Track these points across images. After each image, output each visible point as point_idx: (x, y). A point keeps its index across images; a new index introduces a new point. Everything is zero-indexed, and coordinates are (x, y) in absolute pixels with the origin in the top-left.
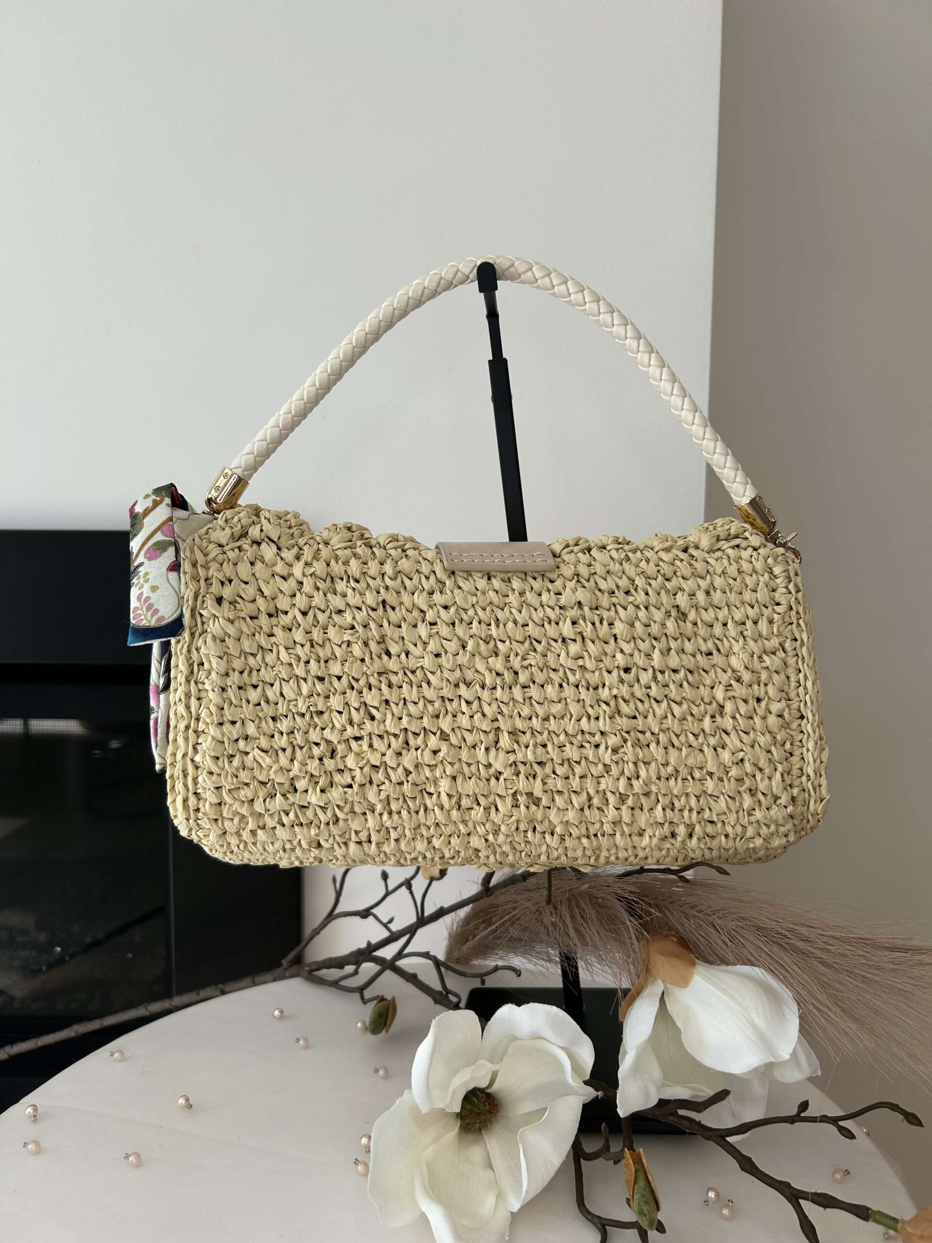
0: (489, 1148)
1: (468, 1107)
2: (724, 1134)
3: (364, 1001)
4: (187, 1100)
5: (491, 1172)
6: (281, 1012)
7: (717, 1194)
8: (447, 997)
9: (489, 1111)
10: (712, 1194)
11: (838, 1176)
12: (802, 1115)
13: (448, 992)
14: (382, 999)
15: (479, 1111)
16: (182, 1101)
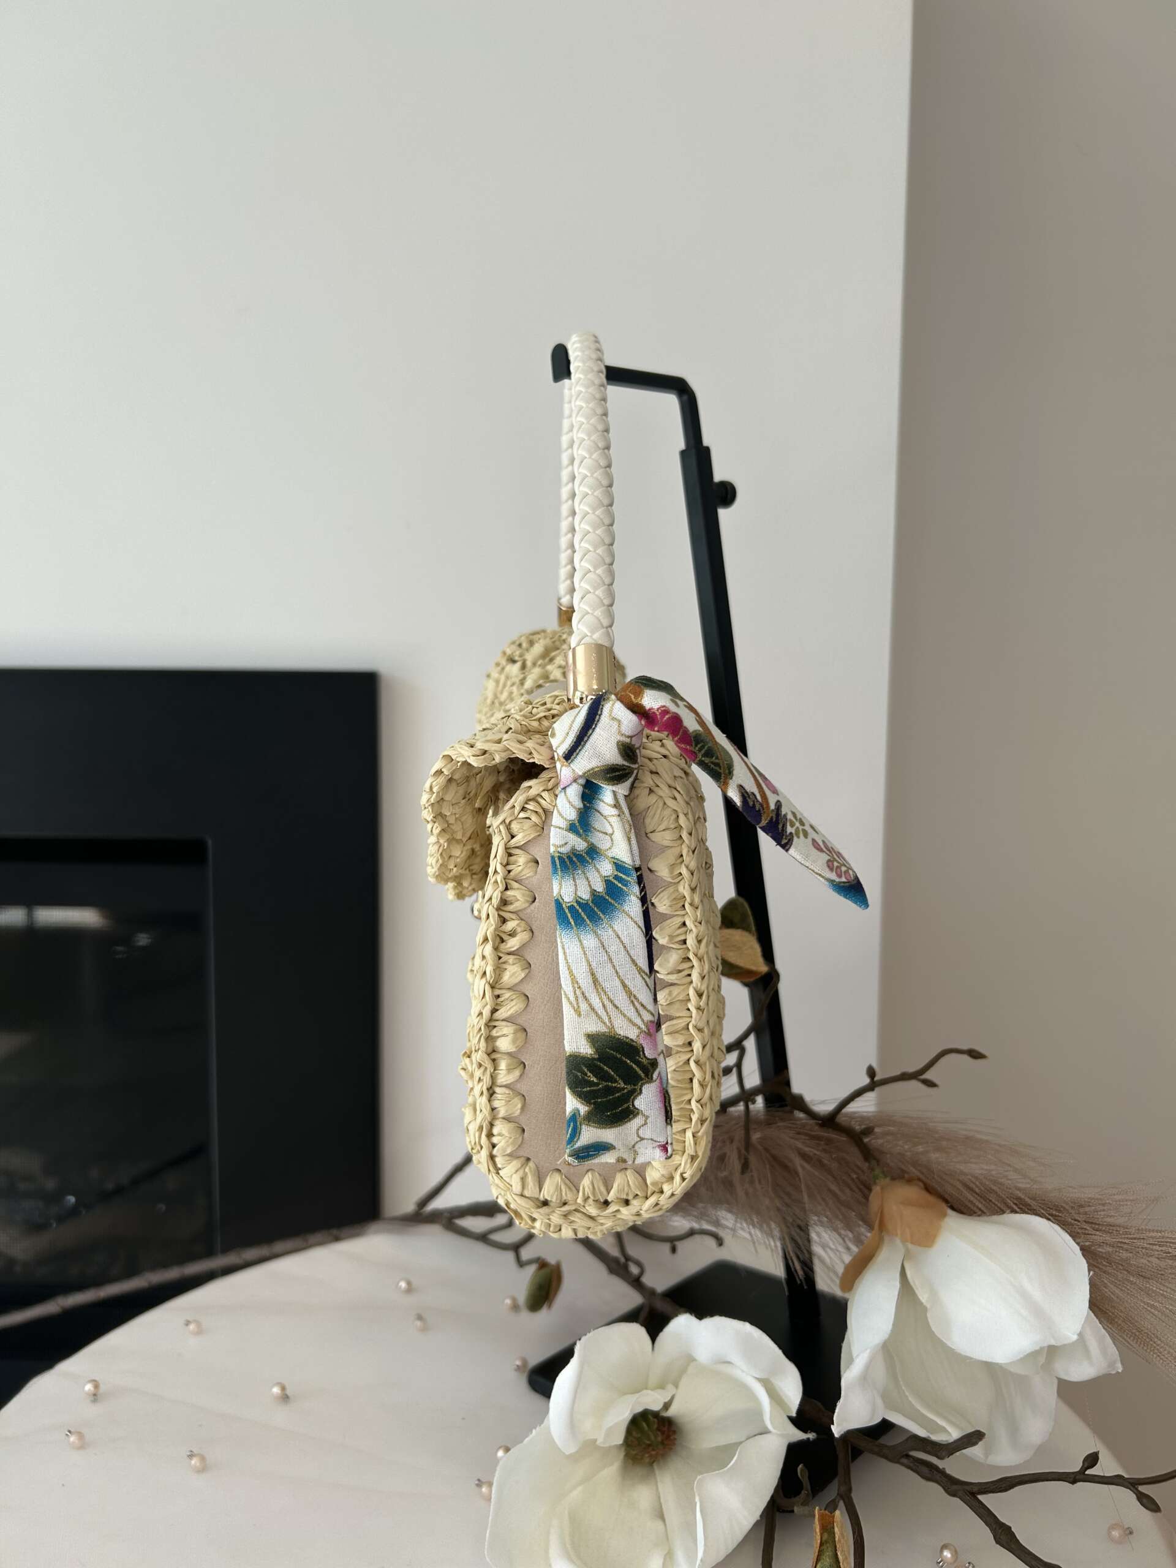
0: (660, 1490)
1: (634, 1434)
2: (975, 1489)
3: (521, 1264)
4: (283, 1388)
5: (660, 1524)
6: (409, 1283)
7: (955, 1553)
8: (625, 1267)
9: (662, 1443)
10: (947, 1554)
11: (1116, 1533)
12: (1087, 1472)
13: (628, 1258)
14: (542, 1264)
15: (648, 1442)
16: (276, 1390)
